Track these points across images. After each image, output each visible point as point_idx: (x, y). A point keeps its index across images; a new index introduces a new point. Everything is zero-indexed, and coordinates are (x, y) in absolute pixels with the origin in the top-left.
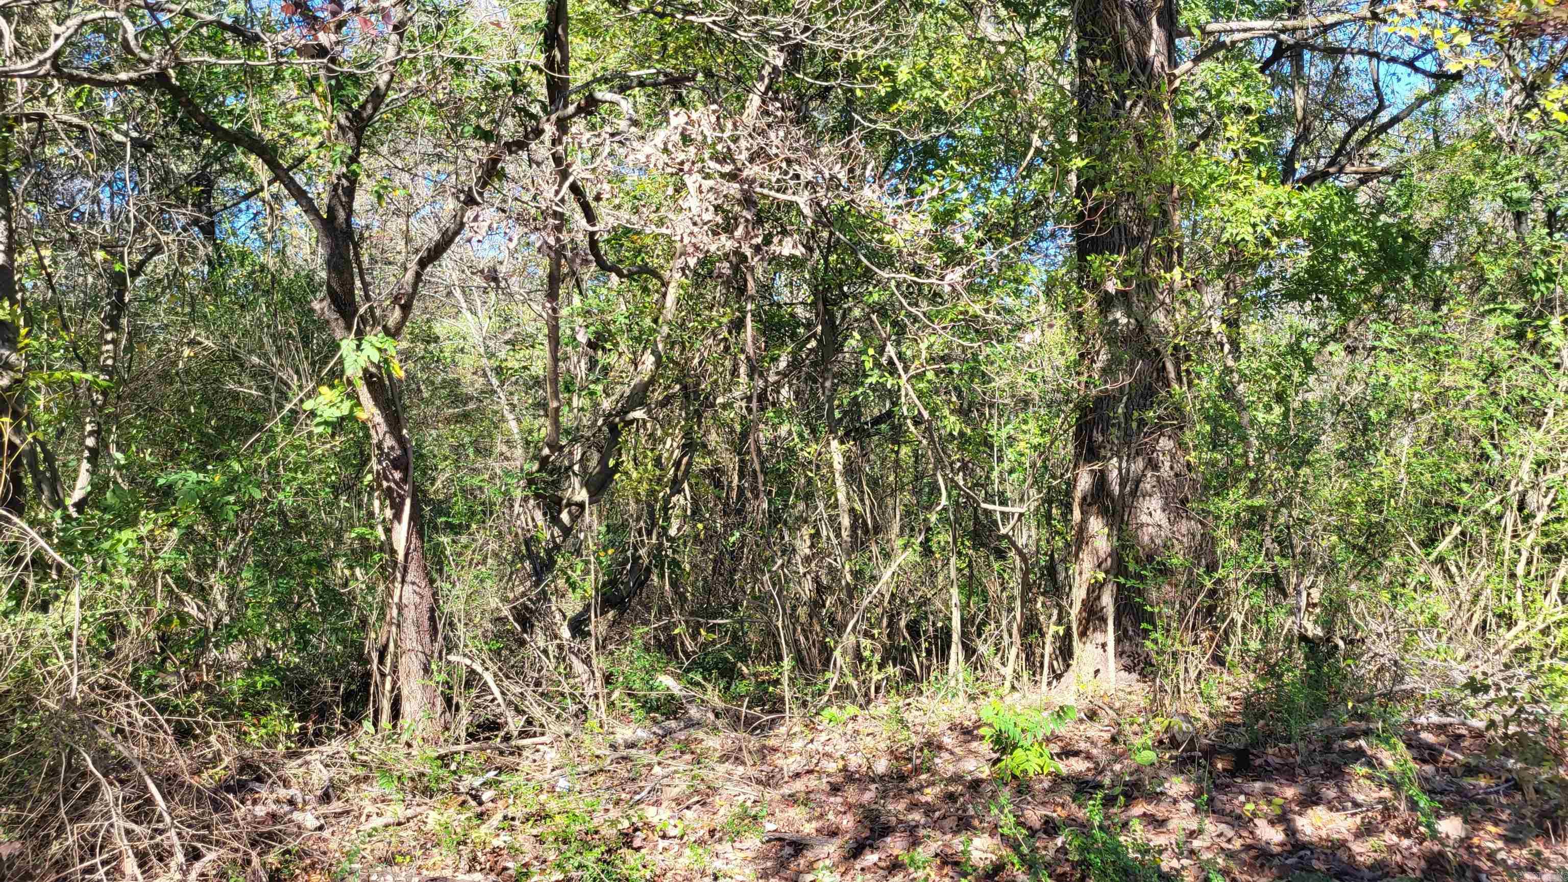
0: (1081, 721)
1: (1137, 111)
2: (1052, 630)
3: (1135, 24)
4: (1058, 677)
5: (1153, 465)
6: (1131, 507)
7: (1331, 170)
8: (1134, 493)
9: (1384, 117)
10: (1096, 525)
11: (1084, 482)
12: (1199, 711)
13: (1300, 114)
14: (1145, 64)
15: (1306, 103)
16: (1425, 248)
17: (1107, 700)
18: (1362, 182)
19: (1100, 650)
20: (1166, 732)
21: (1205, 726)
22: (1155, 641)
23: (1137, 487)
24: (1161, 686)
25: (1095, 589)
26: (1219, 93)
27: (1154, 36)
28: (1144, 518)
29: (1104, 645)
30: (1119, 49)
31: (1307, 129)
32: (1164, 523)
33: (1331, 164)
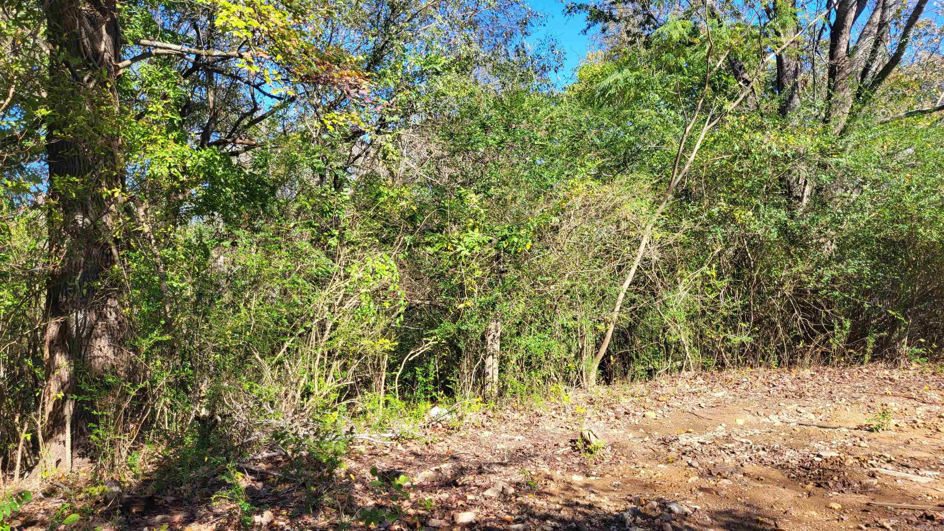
0: (41, 499)
1: (91, 85)
2: (25, 436)
3: (91, 29)
4: (30, 469)
5: (102, 317)
6: (87, 346)
7: (229, 140)
8: (89, 336)
9: (258, 114)
10: (61, 360)
11: (53, 330)
12: (128, 478)
13: (211, 105)
14: (97, 55)
15: (215, 99)
16: (273, 190)
17: (63, 480)
18: (246, 149)
19: (62, 445)
20: (101, 495)
21: (131, 485)
22: (97, 435)
23: (91, 332)
24: (101, 465)
25: (59, 405)
26: (151, 83)
27: (104, 39)
28: (96, 353)
29: (64, 442)
30: (78, 43)
31: (216, 115)
32: (110, 354)
33: (229, 137)
